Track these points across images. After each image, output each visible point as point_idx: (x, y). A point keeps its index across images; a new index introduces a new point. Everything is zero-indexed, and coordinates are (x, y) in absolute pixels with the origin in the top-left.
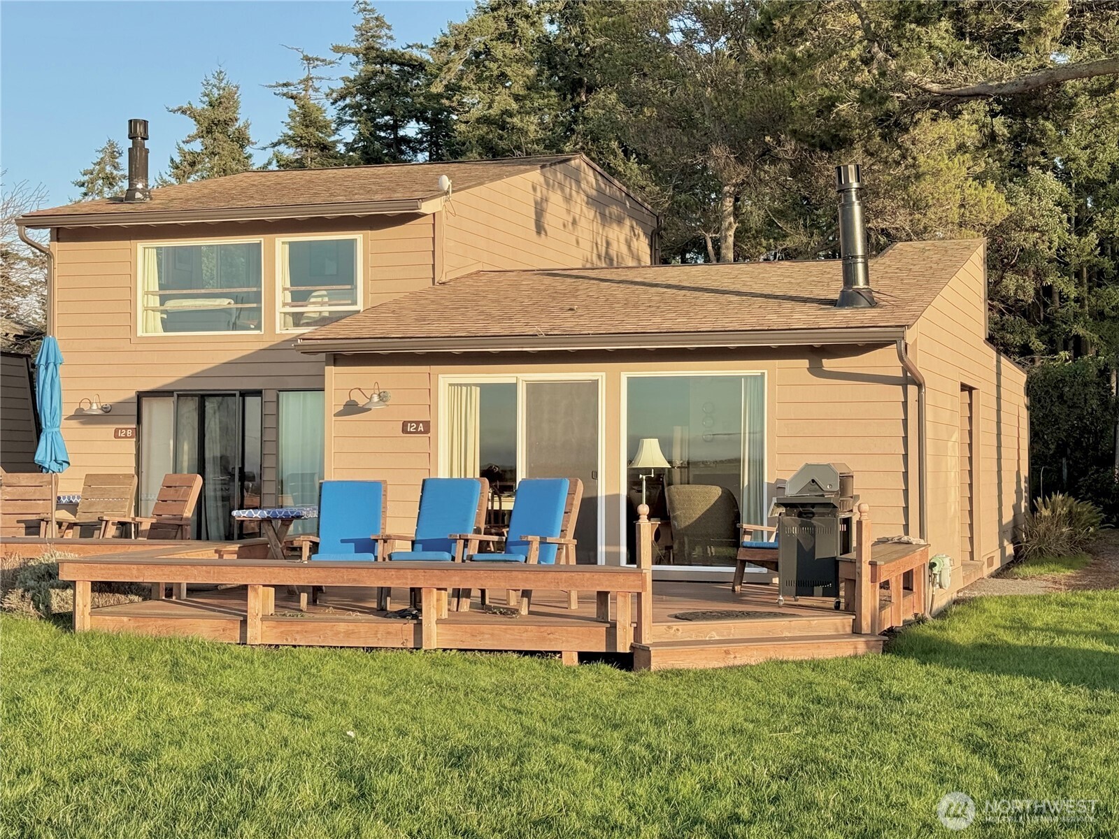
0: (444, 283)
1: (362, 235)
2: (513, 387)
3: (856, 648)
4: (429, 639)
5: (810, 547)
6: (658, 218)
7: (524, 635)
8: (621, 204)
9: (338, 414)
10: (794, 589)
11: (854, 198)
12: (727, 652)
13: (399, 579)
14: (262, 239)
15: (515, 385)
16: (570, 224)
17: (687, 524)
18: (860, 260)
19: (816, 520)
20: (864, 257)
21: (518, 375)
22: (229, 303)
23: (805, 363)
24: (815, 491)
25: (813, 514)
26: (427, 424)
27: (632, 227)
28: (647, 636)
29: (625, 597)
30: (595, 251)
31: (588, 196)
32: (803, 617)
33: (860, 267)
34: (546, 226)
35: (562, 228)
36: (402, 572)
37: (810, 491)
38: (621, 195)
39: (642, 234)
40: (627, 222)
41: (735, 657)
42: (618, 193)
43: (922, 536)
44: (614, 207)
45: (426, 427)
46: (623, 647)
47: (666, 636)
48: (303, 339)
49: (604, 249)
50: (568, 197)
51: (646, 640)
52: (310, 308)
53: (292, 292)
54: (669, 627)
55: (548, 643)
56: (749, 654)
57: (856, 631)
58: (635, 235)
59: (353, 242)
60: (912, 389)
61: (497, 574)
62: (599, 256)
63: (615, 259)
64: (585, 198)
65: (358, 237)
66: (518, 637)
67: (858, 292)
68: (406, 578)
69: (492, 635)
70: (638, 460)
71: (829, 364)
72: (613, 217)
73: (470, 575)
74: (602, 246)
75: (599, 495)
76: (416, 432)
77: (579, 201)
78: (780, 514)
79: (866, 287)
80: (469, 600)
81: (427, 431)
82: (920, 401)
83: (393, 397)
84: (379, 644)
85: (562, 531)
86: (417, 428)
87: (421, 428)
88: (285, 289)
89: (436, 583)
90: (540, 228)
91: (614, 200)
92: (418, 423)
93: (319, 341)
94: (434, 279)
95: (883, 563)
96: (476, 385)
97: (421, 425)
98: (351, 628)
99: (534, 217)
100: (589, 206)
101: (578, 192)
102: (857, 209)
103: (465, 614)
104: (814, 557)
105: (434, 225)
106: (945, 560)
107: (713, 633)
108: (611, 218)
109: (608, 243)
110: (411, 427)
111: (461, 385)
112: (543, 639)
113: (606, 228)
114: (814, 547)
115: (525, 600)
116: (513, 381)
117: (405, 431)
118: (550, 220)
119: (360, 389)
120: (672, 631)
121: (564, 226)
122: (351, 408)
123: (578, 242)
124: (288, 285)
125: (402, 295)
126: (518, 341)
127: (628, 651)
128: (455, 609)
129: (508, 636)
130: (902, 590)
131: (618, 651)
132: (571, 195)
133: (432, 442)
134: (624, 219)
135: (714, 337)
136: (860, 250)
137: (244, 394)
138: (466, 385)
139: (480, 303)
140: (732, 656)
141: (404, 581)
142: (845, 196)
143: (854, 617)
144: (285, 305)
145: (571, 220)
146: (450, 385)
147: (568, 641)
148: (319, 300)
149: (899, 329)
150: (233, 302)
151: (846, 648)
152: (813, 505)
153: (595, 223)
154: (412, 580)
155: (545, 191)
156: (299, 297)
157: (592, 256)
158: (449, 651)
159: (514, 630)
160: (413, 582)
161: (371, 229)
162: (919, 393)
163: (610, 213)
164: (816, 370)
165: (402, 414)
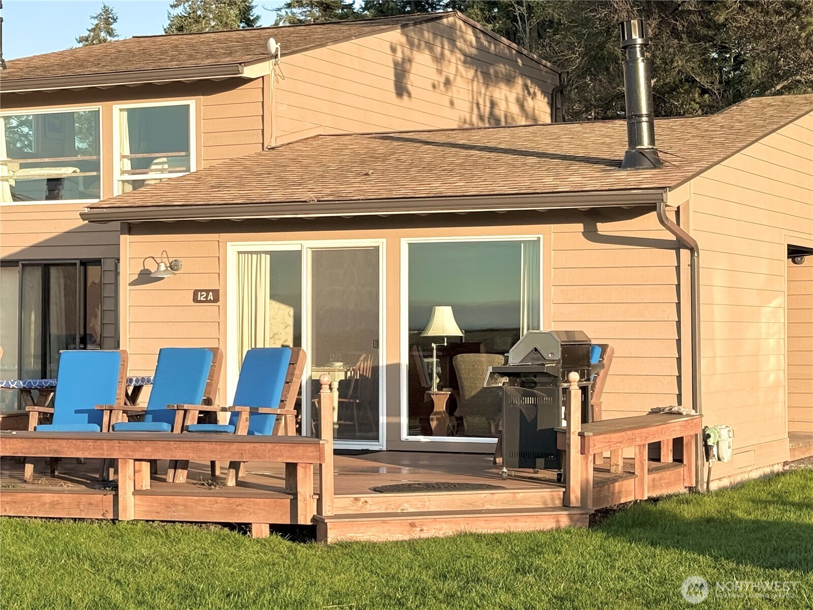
0: (273, 148)
1: (194, 101)
2: (298, 255)
3: (558, 521)
4: (125, 511)
5: (533, 417)
6: (560, 75)
7: (215, 506)
8: (511, 62)
9: (133, 283)
10: (516, 460)
11: (639, 54)
12: (413, 525)
13: (95, 449)
14: (101, 107)
15: (299, 253)
16: (442, 85)
17: (473, 394)
18: (644, 119)
19: (538, 390)
20: (648, 116)
21: (304, 242)
22: (75, 172)
23: (580, 227)
24: (538, 360)
25: (535, 383)
26: (216, 293)
27: (526, 87)
28: (328, 508)
29: (305, 468)
30: (475, 111)
31: (465, 55)
32: (507, 489)
33: (645, 126)
34: (409, 87)
35: (431, 88)
36: (99, 442)
37: (533, 359)
38: (511, 53)
39: (539, 93)
40: (520, 81)
41: (422, 530)
42: (507, 51)
43: (694, 407)
44: (502, 65)
45: (215, 296)
46: (305, 518)
47: (352, 508)
48: (91, 208)
49: (488, 109)
50: (439, 56)
51: (327, 511)
52: (151, 175)
53: (131, 160)
54: (357, 499)
55: (236, 514)
56: (437, 527)
57: (566, 504)
58: (529, 93)
59: (187, 107)
60: (685, 254)
61: (187, 445)
62: (481, 118)
63: (503, 119)
64: (462, 58)
65: (191, 102)
66: (209, 509)
67: (642, 153)
68: (102, 449)
69: (185, 506)
70: (429, 328)
71: (604, 228)
72: (500, 76)
73: (161, 446)
74: (485, 106)
75: (381, 365)
76: (207, 301)
77: (453, 60)
78: (504, 384)
79: (650, 147)
80: (186, 472)
81: (216, 300)
82: (692, 265)
83: (185, 265)
84: (81, 514)
85: (282, 401)
86: (207, 297)
87: (211, 297)
88: (123, 157)
89: (130, 453)
90: (401, 89)
91: (500, 58)
92: (207, 291)
93: (105, 210)
94: (263, 144)
95: (591, 434)
96: (266, 253)
97: (211, 293)
98: (55, 499)
99: (393, 78)
100: (468, 65)
101: (452, 52)
102: (641, 67)
103: (180, 485)
104: (536, 428)
105: (263, 89)
106: (722, 431)
107: (406, 505)
108: (497, 77)
109: (493, 104)
110: (201, 295)
111: (251, 253)
112: (232, 511)
113: (491, 88)
114: (536, 417)
115: (233, 471)
116: (298, 248)
117: (195, 300)
118: (414, 81)
119: (153, 258)
120: (360, 504)
121: (434, 86)
122: (145, 277)
123: (452, 103)
124: (127, 152)
125: (221, 162)
126: (292, 208)
127: (309, 523)
128: (171, 480)
129: (200, 507)
130: (646, 462)
131: (299, 523)
132: (442, 54)
133: (222, 312)
134: (515, 78)
135: (478, 202)
136: (644, 110)
137: (85, 263)
138: (257, 253)
139: (288, 169)
140: (418, 529)
141: (101, 452)
142: (629, 52)
143: (564, 490)
144: (123, 172)
145: (442, 80)
146: (239, 253)
147: (255, 514)
148: (160, 167)
149: (660, 191)
150: (78, 170)
151: (546, 523)
152: (535, 375)
153: (475, 83)
154: (108, 451)
155: (407, 52)
156: (140, 165)
157: (471, 117)
158: (151, 523)
159: (205, 501)
160: (109, 453)
161: (203, 95)
162: (691, 257)
163: (496, 72)
164: (591, 235)
165: (191, 282)
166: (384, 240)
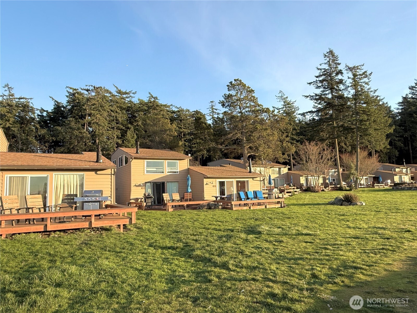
9: (205, 185)
14: (164, 161)
21: (225, 180)
81: (216, 187)
94: (188, 167)
117: (213, 187)
119: (208, 182)
137: (162, 182)
146: (218, 181)
161: (180, 160)
165: (213, 185)
166: (233, 180)
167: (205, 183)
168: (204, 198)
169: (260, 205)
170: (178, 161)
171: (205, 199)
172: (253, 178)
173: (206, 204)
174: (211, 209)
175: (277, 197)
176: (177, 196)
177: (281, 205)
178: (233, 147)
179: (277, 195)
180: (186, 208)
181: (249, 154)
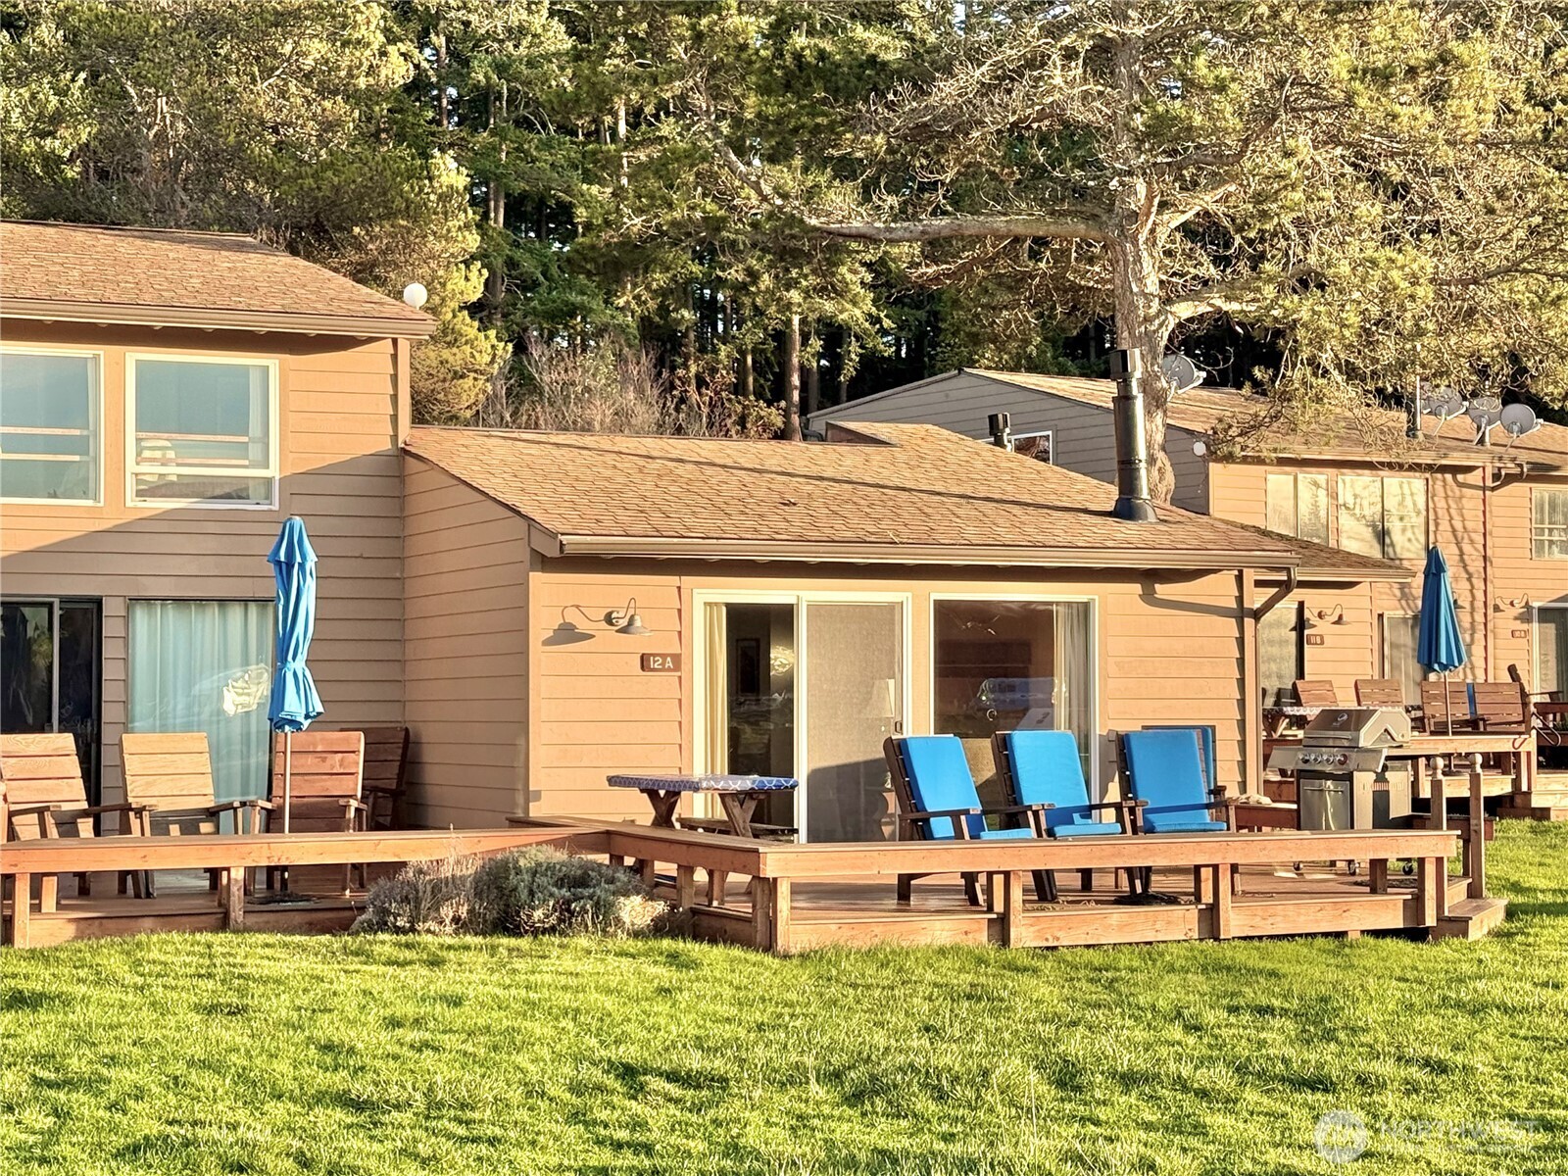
1: (276, 361)
2: (787, 610)
4: (1228, 925)
9: (547, 642)
14: (101, 353)
21: (800, 593)
23: (1137, 588)
26: (677, 659)
45: (676, 663)
60: (1249, 623)
71: (1163, 590)
76: (662, 670)
81: (677, 667)
84: (1157, 937)
86: (663, 664)
87: (669, 663)
92: (664, 656)
94: (395, 437)
97: (669, 659)
110: (654, 661)
116: (792, 601)
117: (644, 668)
119: (577, 607)
122: (567, 634)
127: (1434, 924)
133: (685, 685)
144: (139, 461)
146: (706, 604)
164: (1149, 597)
165: (637, 643)
166: (909, 595)
167: (542, 622)
168: (529, 796)
169: (1145, 899)
170: (272, 362)
171: (536, 811)
172: (1149, 577)
173: (469, 870)
174: (516, 931)
175: (1401, 807)
176: (186, 763)
177: (1416, 906)
178: (1000, 223)
179: (1399, 782)
180: (237, 913)
181: (1184, 310)
